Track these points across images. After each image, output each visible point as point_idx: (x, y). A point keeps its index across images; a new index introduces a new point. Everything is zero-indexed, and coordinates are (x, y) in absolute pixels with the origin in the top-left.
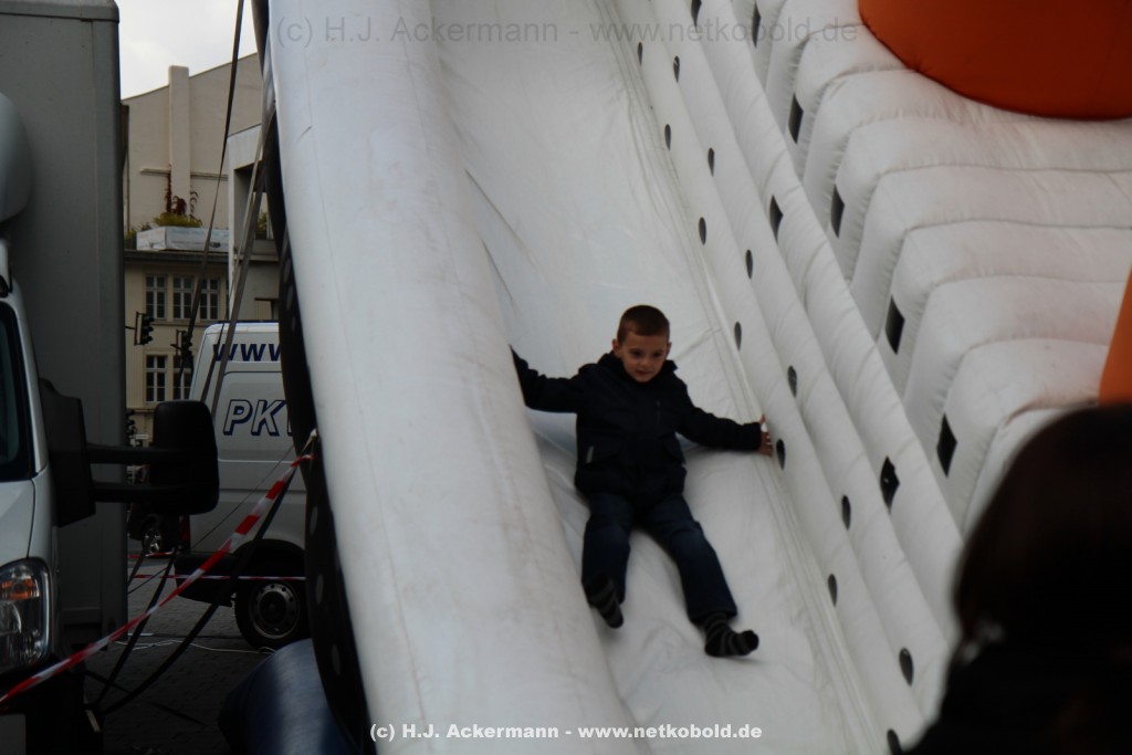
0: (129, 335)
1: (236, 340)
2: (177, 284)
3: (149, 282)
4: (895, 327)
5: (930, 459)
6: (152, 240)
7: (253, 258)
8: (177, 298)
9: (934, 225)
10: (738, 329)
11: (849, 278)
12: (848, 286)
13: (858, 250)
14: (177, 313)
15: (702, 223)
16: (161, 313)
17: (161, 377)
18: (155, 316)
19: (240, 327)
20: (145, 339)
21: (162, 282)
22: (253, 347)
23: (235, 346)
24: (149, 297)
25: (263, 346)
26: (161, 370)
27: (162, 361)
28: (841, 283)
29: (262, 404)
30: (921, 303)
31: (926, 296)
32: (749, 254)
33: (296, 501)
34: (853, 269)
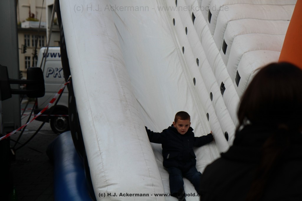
0: (20, 51)
1: (49, 52)
2: (33, 37)
3: (25, 36)
4: (225, 47)
5: (233, 82)
6: (26, 25)
7: (53, 30)
8: (33, 41)
9: (235, 20)
10: (183, 48)
11: (213, 34)
12: (213, 36)
13: (215, 27)
14: (33, 45)
15: (174, 20)
16: (29, 45)
17: (29, 62)
18: (27, 45)
19: (50, 48)
20: (24, 52)
21: (29, 36)
22: (54, 54)
23: (49, 54)
24: (25, 40)
25: (56, 54)
26: (29, 60)
27: (29, 58)
28: (211, 36)
29: (56, 69)
30: (232, 41)
31: (233, 39)
32: (186, 28)
33: (65, 95)
34: (214, 32)
